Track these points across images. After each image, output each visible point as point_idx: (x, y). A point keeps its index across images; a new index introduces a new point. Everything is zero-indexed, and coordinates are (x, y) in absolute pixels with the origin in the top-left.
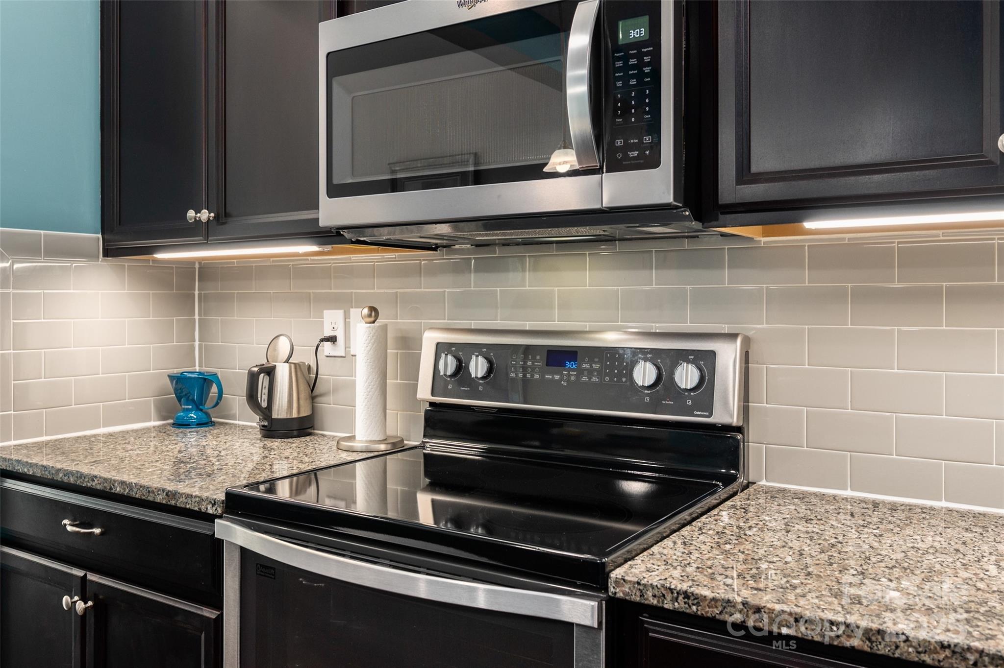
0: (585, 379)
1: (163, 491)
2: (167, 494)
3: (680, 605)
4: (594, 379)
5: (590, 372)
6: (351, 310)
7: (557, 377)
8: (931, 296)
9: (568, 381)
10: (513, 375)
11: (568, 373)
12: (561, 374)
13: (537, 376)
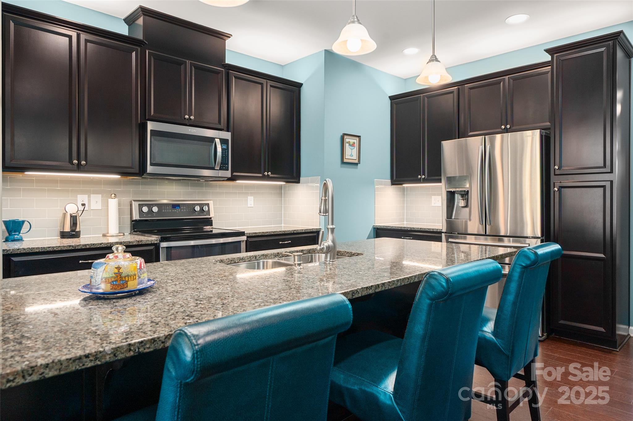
0: (182, 210)
1: (136, 241)
2: (138, 242)
3: (255, 235)
4: (185, 210)
5: (183, 209)
6: (91, 195)
7: (175, 211)
8: (236, 193)
9: (178, 211)
10: (164, 211)
11: (177, 210)
12: (176, 210)
13: (170, 211)
